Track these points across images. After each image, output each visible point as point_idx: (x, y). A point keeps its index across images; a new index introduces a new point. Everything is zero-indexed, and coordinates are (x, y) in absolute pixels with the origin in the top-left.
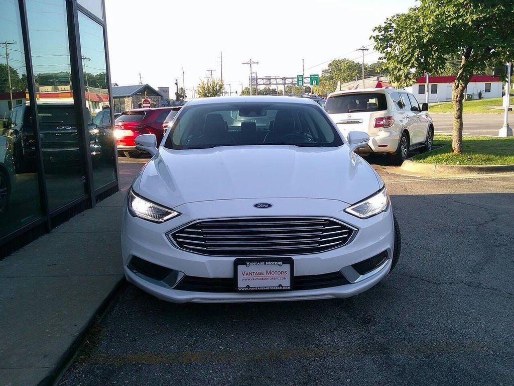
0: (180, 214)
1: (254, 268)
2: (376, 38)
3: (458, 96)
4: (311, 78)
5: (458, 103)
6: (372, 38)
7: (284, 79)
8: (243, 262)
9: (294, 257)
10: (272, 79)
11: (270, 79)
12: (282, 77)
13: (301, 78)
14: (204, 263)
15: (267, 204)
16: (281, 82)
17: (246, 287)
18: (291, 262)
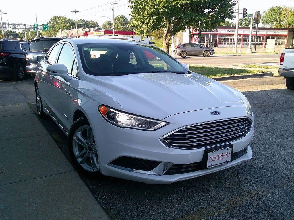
0: (168, 123)
1: (216, 153)
2: (131, 7)
3: (167, 44)
4: (43, 26)
5: (167, 47)
6: (130, 7)
7: (25, 25)
8: (211, 150)
9: (232, 143)
10: (16, 25)
11: (15, 25)
12: (24, 24)
13: (36, 25)
14: (188, 154)
15: (217, 112)
16: (23, 27)
17: (211, 166)
18: (231, 146)
